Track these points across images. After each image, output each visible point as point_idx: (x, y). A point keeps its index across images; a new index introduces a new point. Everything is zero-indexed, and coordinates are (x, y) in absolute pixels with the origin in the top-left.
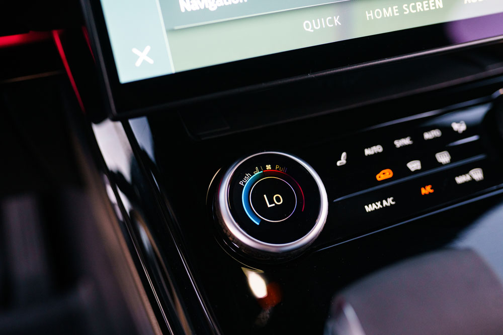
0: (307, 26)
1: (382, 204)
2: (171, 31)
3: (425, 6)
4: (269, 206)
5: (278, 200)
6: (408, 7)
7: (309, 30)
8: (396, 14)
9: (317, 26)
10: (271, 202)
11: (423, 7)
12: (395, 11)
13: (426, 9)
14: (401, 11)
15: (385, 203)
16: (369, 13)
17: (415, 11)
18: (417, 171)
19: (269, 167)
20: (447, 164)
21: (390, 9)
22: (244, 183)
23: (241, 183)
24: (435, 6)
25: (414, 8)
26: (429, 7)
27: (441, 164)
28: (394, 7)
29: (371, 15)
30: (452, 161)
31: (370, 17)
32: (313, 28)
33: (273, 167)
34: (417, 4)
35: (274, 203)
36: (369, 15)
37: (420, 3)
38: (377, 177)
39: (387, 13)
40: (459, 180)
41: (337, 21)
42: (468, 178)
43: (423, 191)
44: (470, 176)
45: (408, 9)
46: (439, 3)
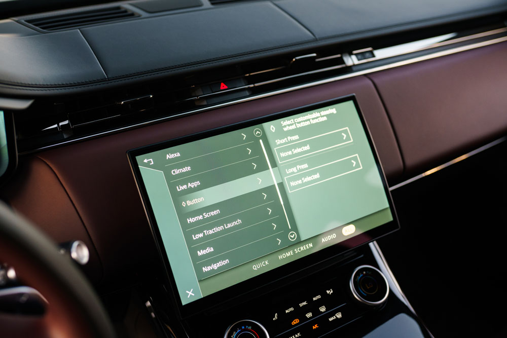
0: (255, 267)
2: (200, 281)
3: (304, 248)
7: (256, 269)
9: (259, 267)
12: (291, 253)
14: (294, 252)
15: (296, 336)
17: (300, 251)
18: (310, 318)
19: (243, 328)
20: (325, 312)
21: (289, 252)
24: (309, 246)
25: (300, 249)
26: (306, 248)
27: (322, 313)
28: (291, 251)
30: (327, 310)
32: (257, 268)
33: (245, 327)
36: (280, 257)
37: (302, 247)
38: (292, 323)
39: (288, 254)
40: (331, 319)
41: (266, 263)
42: (334, 317)
43: (314, 327)
44: (336, 317)
45: (297, 251)
46: (311, 245)
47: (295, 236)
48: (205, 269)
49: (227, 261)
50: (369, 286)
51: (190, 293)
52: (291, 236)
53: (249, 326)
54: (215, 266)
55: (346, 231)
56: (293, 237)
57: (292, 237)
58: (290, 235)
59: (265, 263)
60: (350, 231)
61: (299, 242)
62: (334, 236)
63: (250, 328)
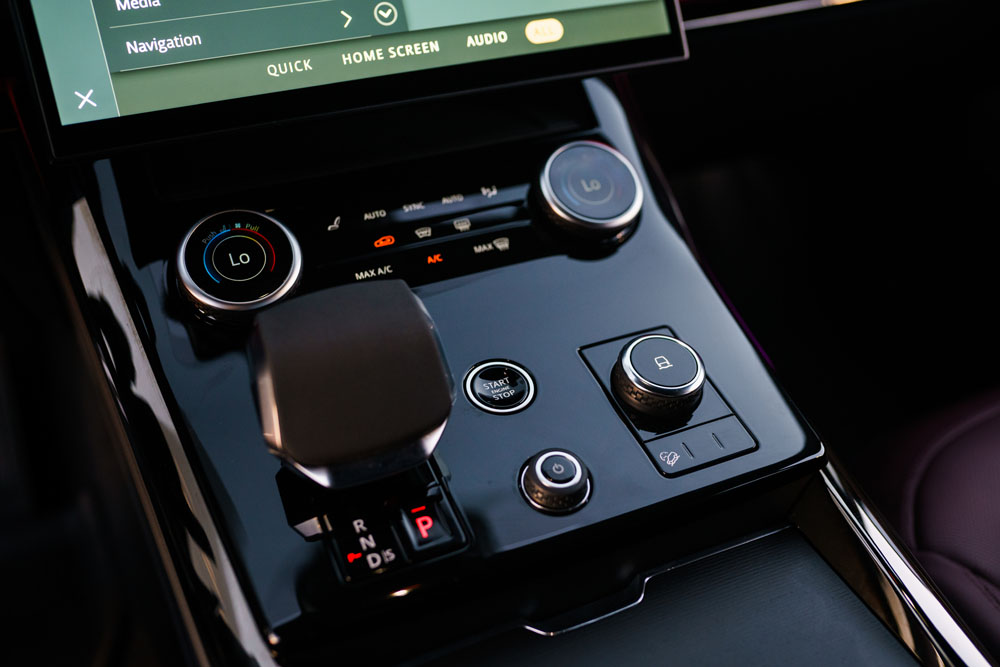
0: (272, 70)
1: (376, 272)
2: (115, 74)
3: (416, 49)
4: (233, 265)
5: (245, 258)
6: (395, 50)
7: (275, 74)
8: (379, 58)
9: (284, 70)
10: (236, 260)
11: (413, 50)
12: (379, 54)
13: (418, 53)
14: (386, 54)
15: (380, 271)
16: (346, 56)
17: (404, 55)
18: (425, 238)
19: (238, 226)
20: (467, 231)
21: (372, 52)
22: (208, 242)
23: (204, 241)
24: (429, 49)
25: (403, 51)
26: (421, 50)
27: (459, 231)
28: (378, 51)
29: (349, 58)
30: (471, 228)
31: (347, 61)
32: (278, 72)
33: (243, 226)
34: (407, 47)
35: (239, 261)
36: (346, 59)
37: (410, 46)
38: (376, 244)
39: (369, 56)
40: (478, 249)
41: (307, 65)
42: (490, 247)
43: (430, 260)
44: (493, 245)
45: (394, 52)
46: (435, 46)
47: (392, 15)
48: (131, 47)
49: (194, 40)
50: (589, 186)
51: (86, 99)
52: (381, 12)
53: (254, 225)
54: (162, 46)
55: (537, 32)
56: (386, 15)
57: (384, 15)
58: (381, 8)
59: (301, 66)
60: (545, 34)
61: (401, 33)
62: (502, 37)
63: (255, 229)
